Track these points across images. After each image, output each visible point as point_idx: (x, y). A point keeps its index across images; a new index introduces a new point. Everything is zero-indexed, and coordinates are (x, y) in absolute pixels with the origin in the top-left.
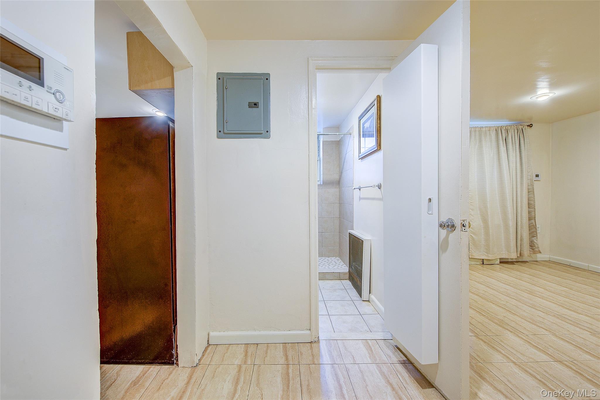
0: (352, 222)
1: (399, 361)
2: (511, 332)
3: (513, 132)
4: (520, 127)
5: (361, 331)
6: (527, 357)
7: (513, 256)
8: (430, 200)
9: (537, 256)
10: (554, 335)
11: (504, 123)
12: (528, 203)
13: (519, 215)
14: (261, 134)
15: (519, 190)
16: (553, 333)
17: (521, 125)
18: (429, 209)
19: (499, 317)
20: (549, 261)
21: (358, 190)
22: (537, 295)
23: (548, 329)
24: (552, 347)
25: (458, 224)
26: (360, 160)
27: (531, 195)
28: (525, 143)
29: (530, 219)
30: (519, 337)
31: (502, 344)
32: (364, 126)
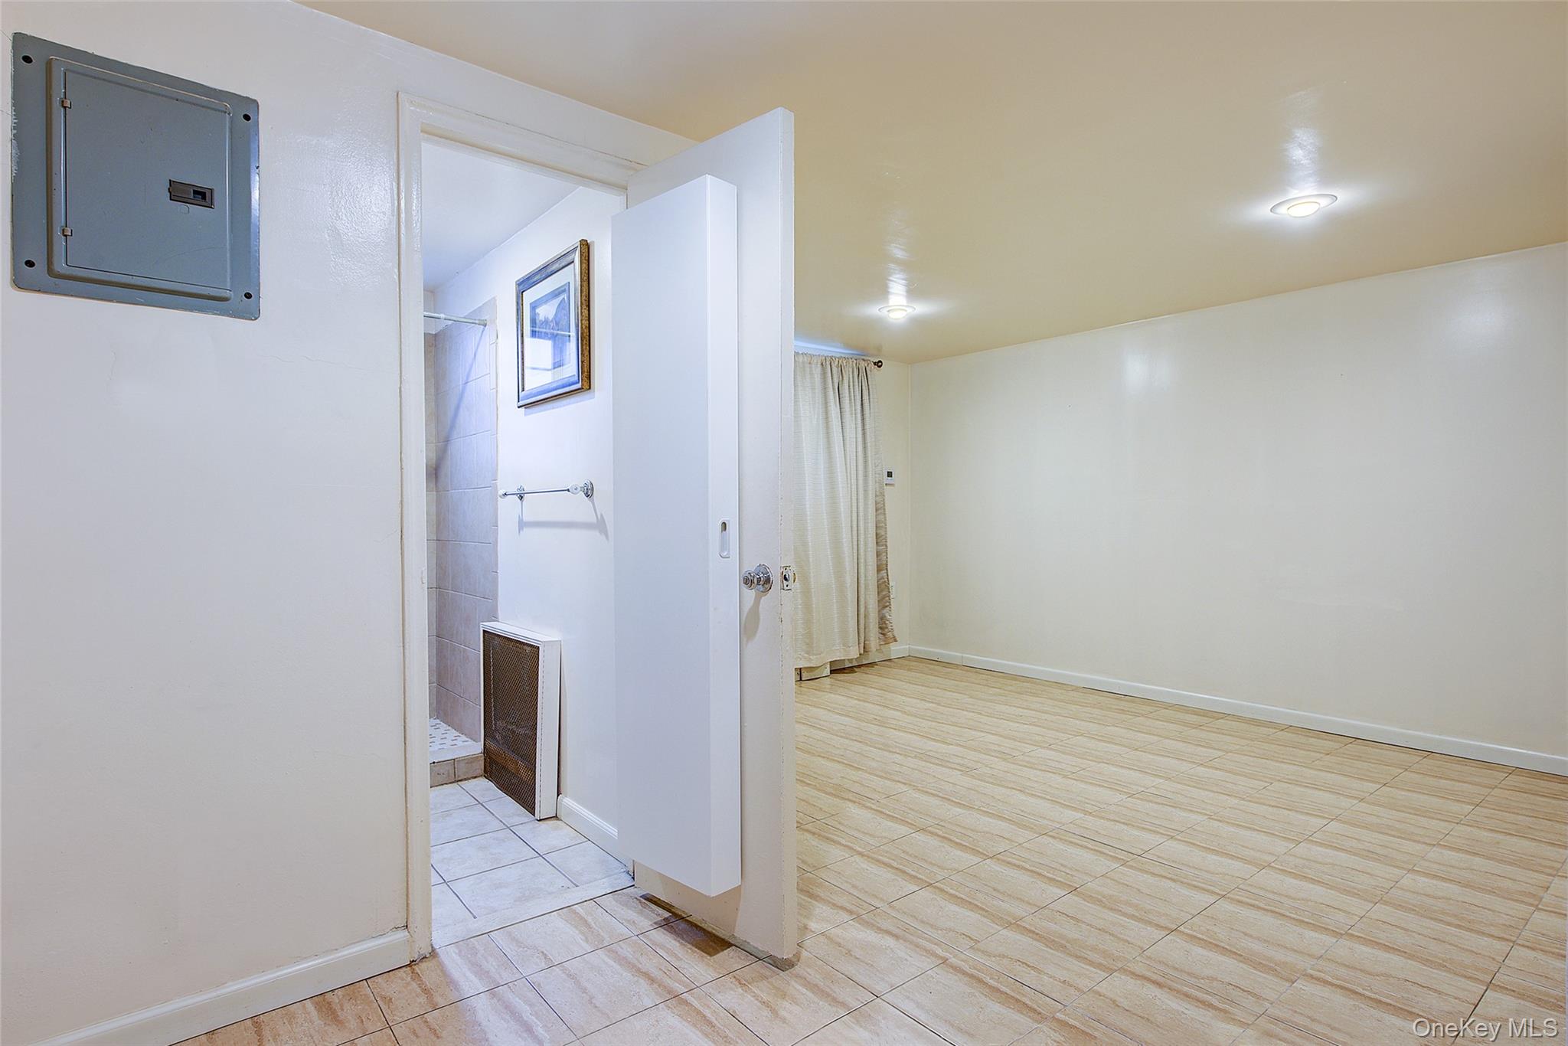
0: (494, 596)
1: (655, 923)
2: (855, 802)
3: (851, 373)
4: (863, 364)
5: (550, 894)
6: (878, 837)
7: (853, 653)
8: (724, 525)
9: (890, 648)
10: (916, 789)
11: (835, 350)
12: (877, 535)
13: (862, 561)
14: (226, 299)
15: (861, 504)
16: (914, 786)
17: (864, 360)
18: (724, 545)
19: (833, 781)
20: (909, 658)
21: (516, 498)
22: (892, 726)
23: (907, 782)
24: (913, 810)
25: (776, 578)
26: (523, 409)
27: (881, 517)
28: (871, 400)
29: (879, 570)
30: (867, 807)
31: (842, 828)
32: (537, 311)
